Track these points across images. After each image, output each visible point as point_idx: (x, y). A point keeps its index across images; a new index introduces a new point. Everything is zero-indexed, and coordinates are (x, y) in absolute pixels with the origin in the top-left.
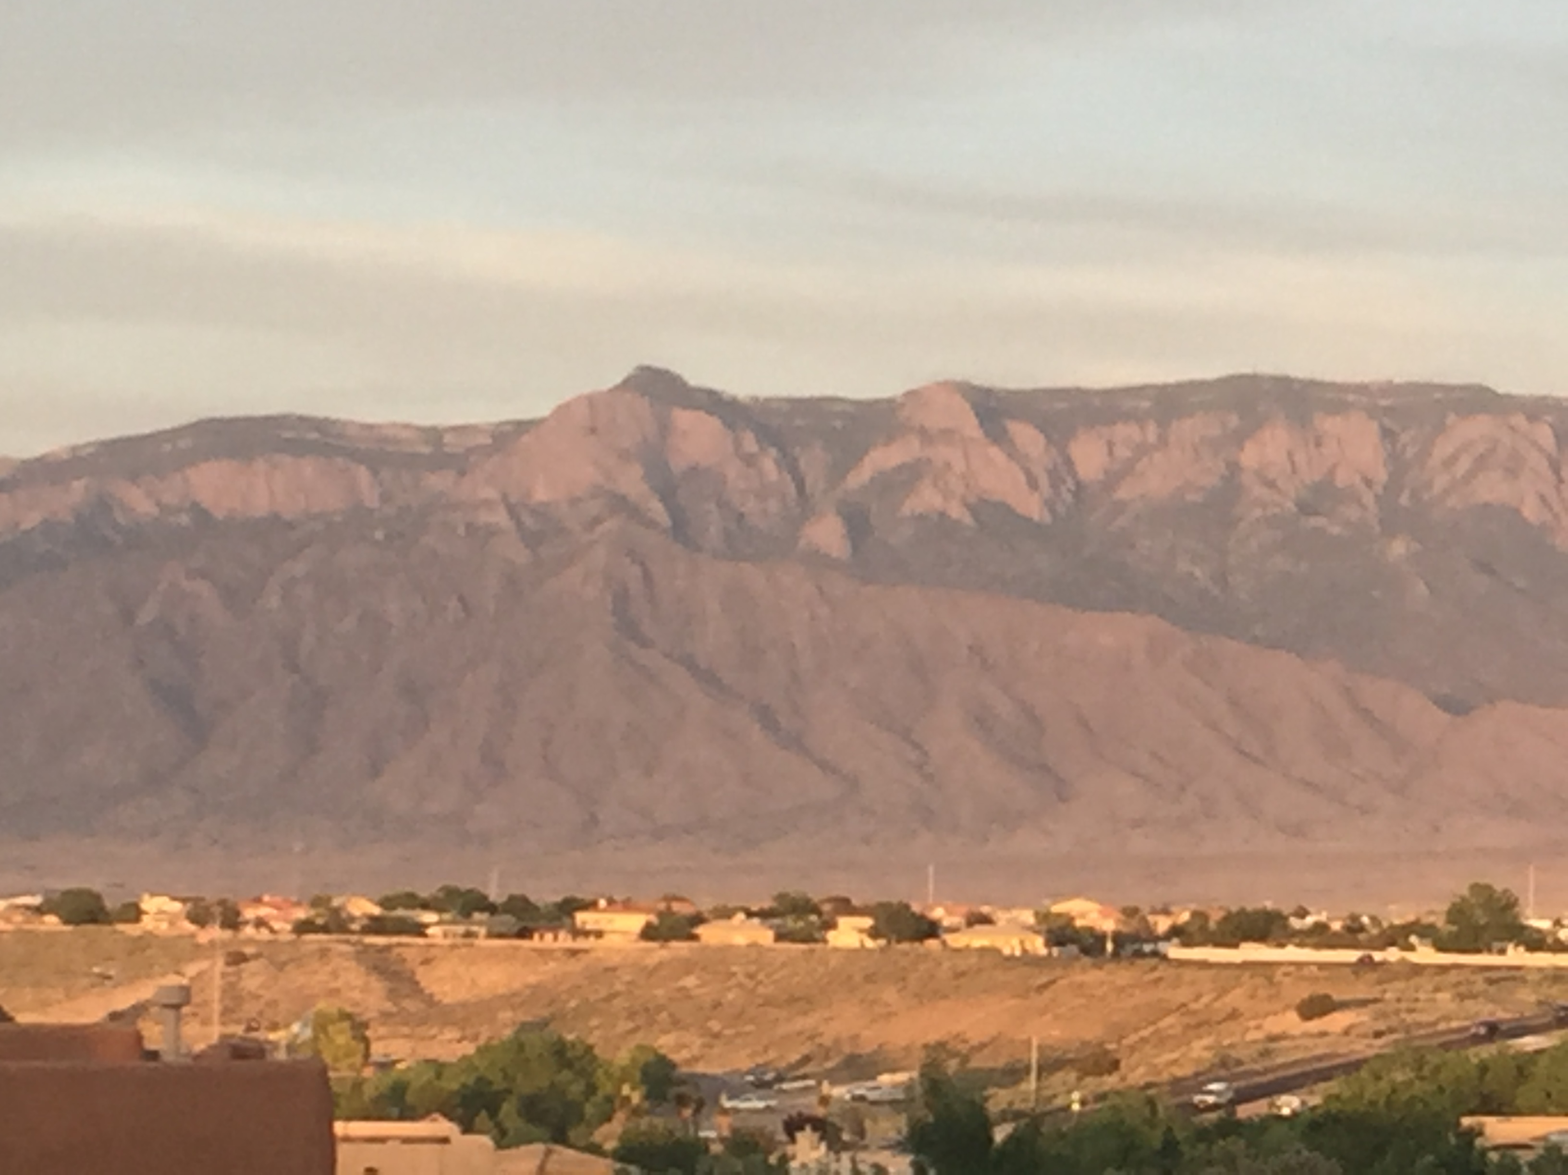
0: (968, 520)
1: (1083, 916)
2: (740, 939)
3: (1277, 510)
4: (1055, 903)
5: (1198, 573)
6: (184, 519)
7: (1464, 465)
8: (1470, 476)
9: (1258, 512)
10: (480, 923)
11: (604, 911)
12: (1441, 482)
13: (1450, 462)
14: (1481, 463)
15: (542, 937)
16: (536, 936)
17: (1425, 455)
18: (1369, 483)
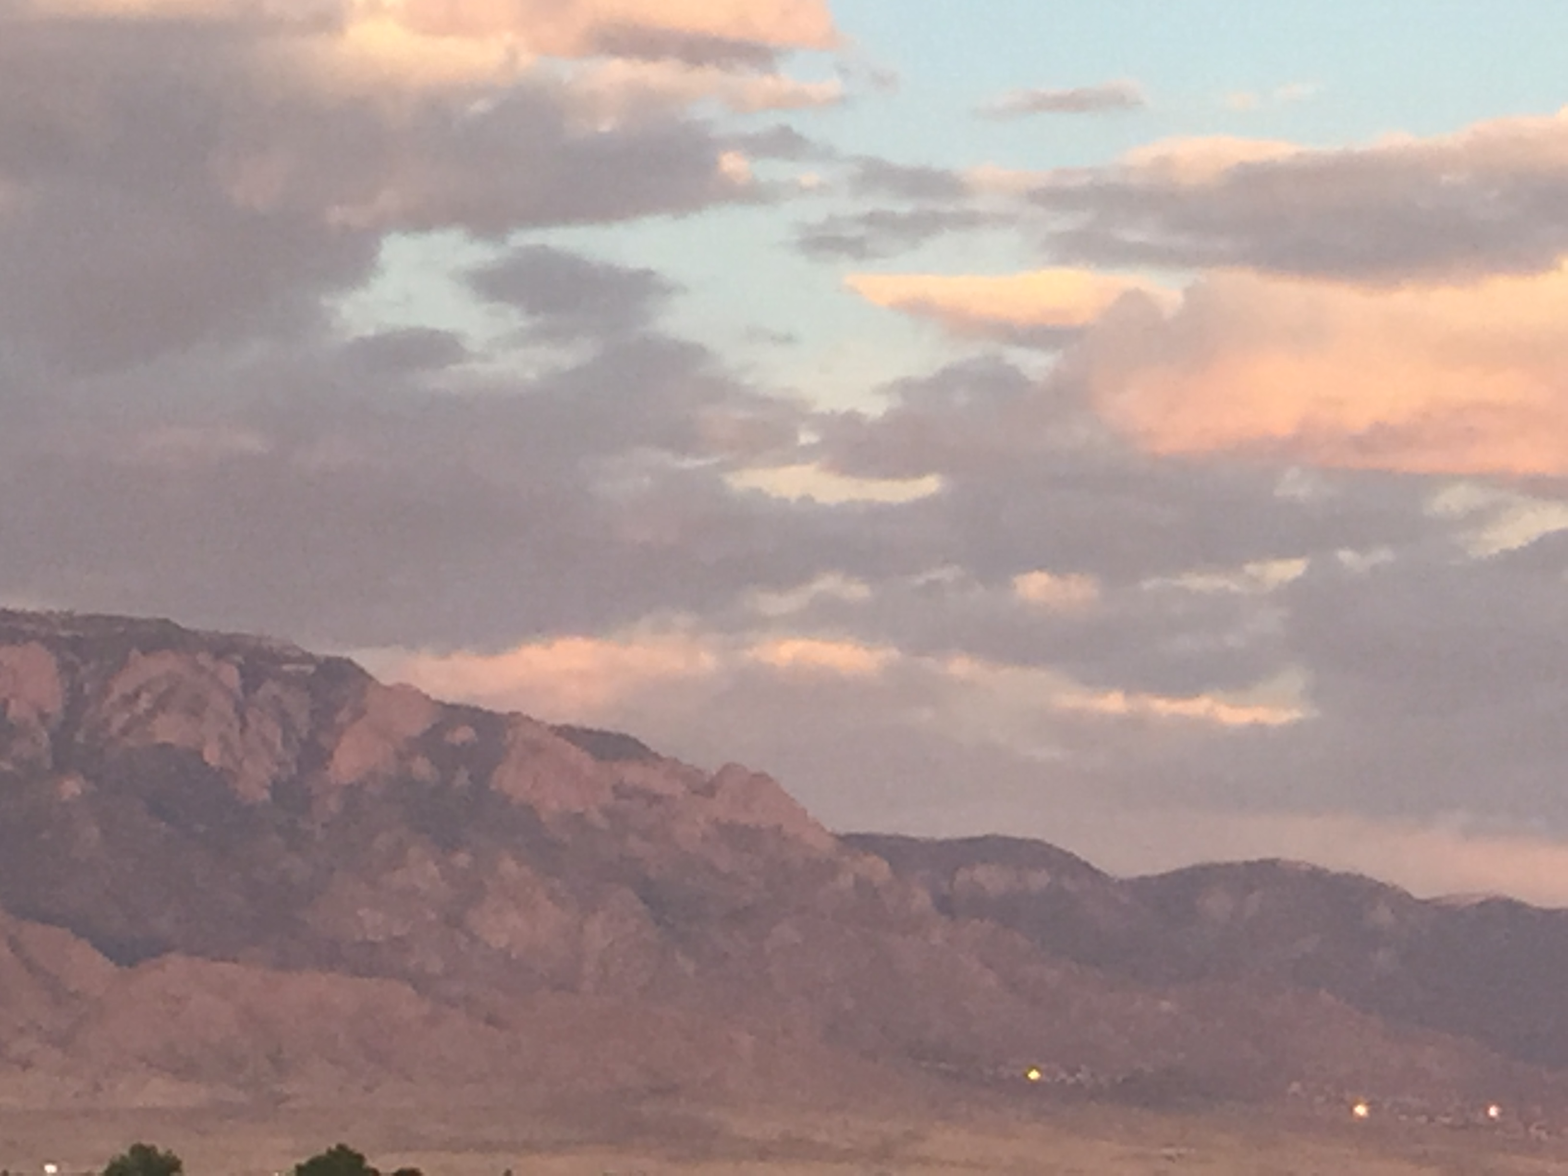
7: (144, 703)
8: (151, 714)
12: (120, 720)
13: (130, 699)
14: (161, 703)
17: (105, 691)
18: (43, 717)
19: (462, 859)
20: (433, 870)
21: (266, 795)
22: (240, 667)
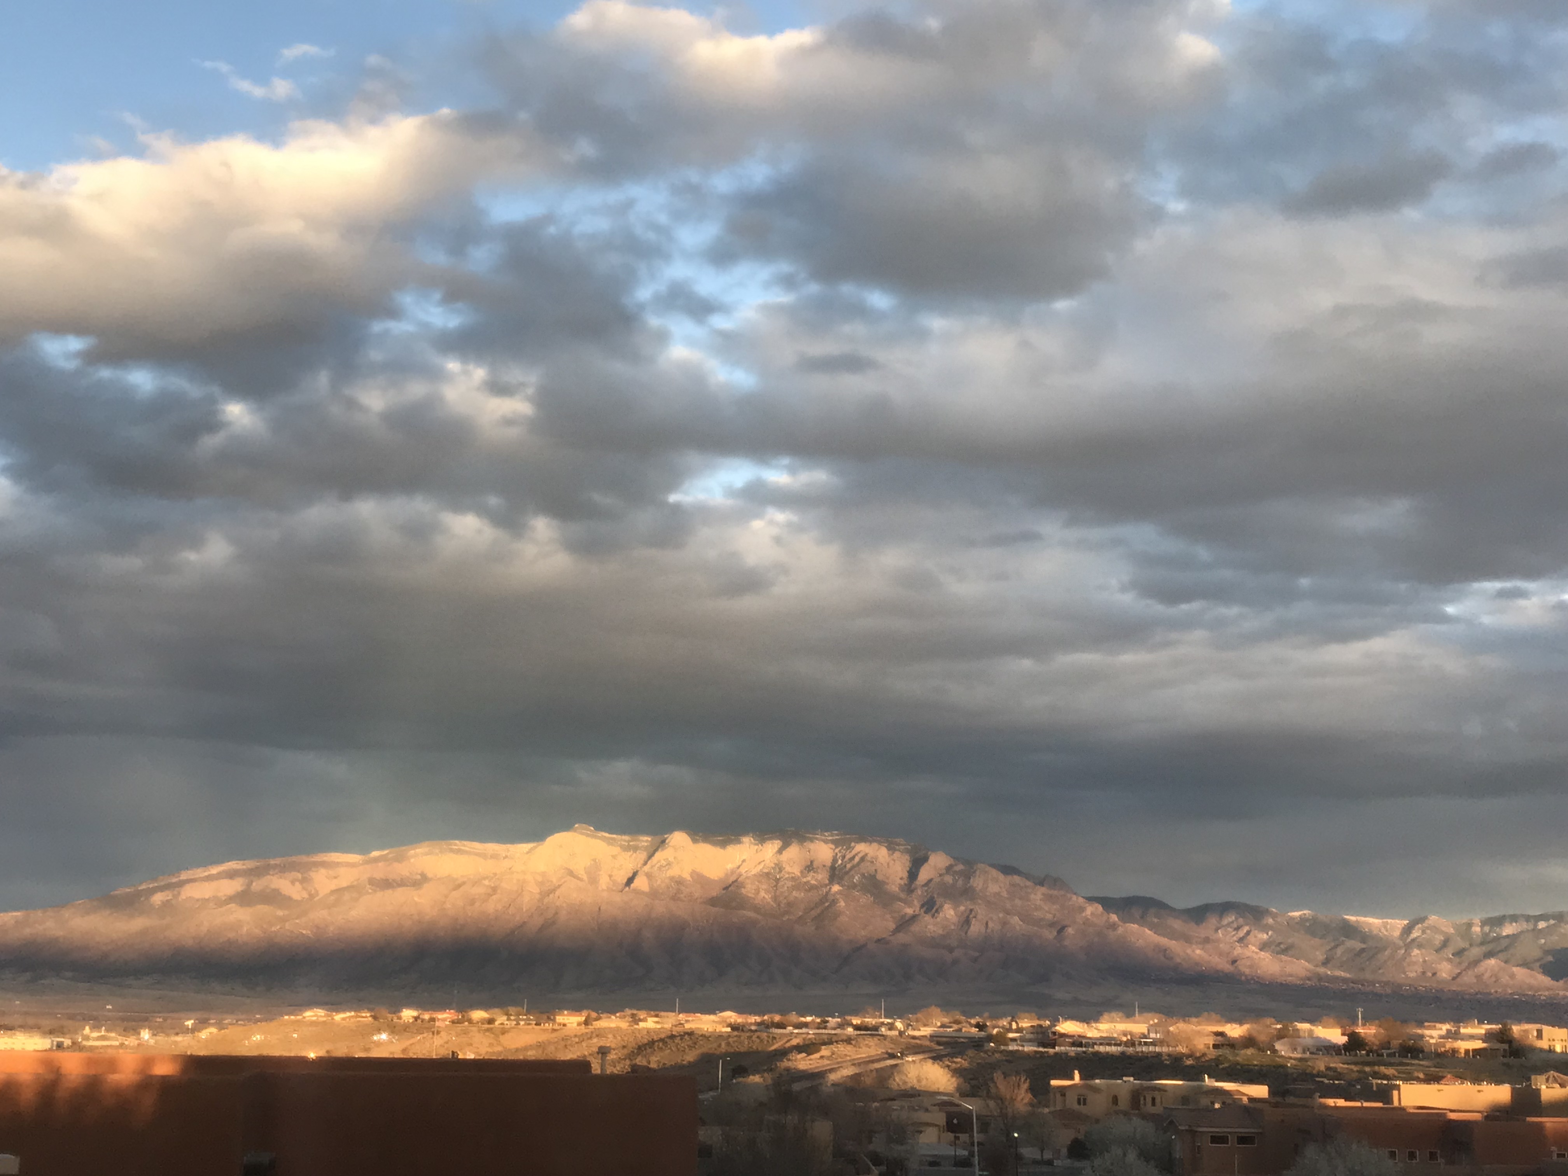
0: (689, 878)
1: (731, 1017)
2: (613, 1025)
3: (793, 875)
4: (720, 1012)
5: (766, 897)
6: (419, 877)
7: (857, 859)
8: (859, 864)
9: (787, 876)
10: (523, 1020)
11: (566, 1015)
12: (849, 866)
13: (853, 858)
14: (863, 859)
15: (544, 1025)
16: (542, 1024)
17: (844, 857)
18: (824, 866)
19: (962, 908)
20: (952, 912)
21: (897, 889)
22: (886, 847)
